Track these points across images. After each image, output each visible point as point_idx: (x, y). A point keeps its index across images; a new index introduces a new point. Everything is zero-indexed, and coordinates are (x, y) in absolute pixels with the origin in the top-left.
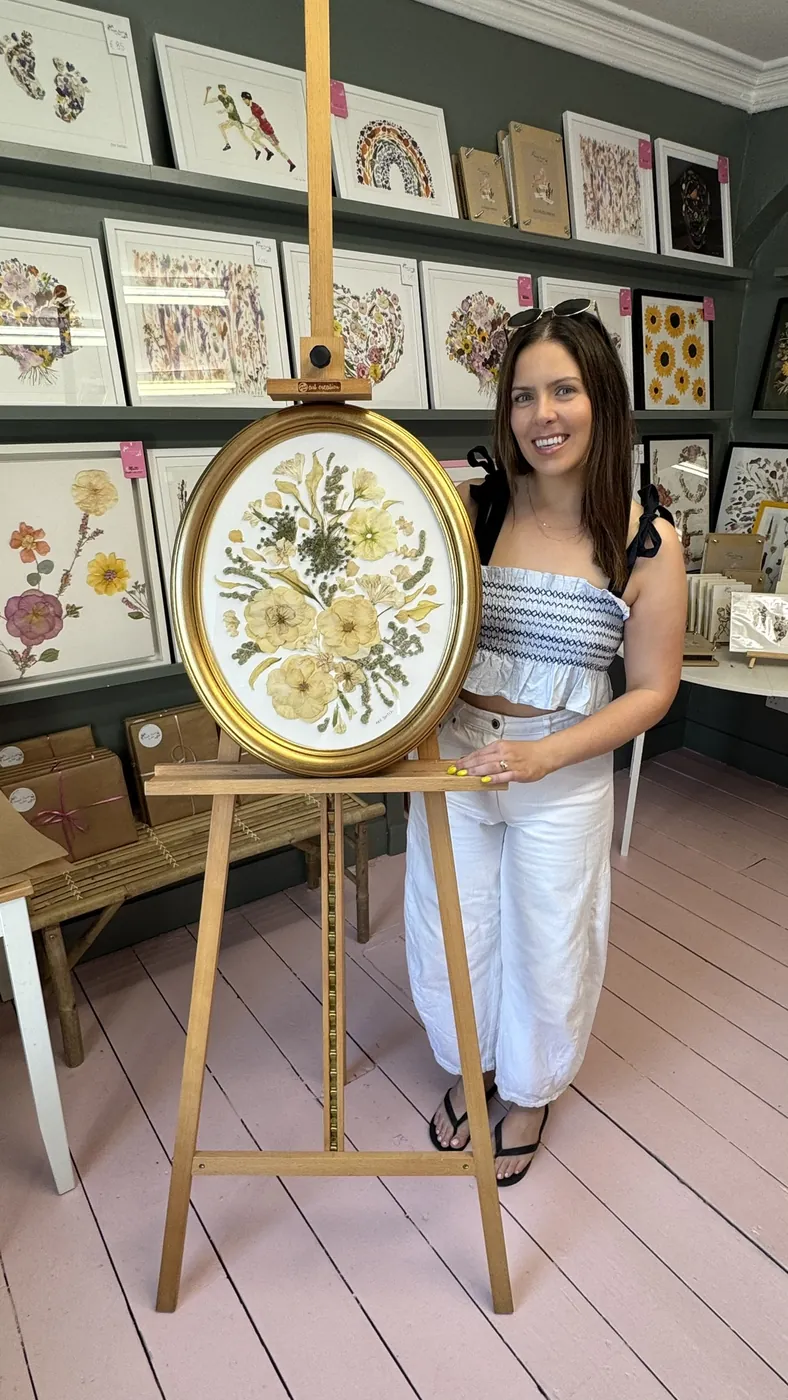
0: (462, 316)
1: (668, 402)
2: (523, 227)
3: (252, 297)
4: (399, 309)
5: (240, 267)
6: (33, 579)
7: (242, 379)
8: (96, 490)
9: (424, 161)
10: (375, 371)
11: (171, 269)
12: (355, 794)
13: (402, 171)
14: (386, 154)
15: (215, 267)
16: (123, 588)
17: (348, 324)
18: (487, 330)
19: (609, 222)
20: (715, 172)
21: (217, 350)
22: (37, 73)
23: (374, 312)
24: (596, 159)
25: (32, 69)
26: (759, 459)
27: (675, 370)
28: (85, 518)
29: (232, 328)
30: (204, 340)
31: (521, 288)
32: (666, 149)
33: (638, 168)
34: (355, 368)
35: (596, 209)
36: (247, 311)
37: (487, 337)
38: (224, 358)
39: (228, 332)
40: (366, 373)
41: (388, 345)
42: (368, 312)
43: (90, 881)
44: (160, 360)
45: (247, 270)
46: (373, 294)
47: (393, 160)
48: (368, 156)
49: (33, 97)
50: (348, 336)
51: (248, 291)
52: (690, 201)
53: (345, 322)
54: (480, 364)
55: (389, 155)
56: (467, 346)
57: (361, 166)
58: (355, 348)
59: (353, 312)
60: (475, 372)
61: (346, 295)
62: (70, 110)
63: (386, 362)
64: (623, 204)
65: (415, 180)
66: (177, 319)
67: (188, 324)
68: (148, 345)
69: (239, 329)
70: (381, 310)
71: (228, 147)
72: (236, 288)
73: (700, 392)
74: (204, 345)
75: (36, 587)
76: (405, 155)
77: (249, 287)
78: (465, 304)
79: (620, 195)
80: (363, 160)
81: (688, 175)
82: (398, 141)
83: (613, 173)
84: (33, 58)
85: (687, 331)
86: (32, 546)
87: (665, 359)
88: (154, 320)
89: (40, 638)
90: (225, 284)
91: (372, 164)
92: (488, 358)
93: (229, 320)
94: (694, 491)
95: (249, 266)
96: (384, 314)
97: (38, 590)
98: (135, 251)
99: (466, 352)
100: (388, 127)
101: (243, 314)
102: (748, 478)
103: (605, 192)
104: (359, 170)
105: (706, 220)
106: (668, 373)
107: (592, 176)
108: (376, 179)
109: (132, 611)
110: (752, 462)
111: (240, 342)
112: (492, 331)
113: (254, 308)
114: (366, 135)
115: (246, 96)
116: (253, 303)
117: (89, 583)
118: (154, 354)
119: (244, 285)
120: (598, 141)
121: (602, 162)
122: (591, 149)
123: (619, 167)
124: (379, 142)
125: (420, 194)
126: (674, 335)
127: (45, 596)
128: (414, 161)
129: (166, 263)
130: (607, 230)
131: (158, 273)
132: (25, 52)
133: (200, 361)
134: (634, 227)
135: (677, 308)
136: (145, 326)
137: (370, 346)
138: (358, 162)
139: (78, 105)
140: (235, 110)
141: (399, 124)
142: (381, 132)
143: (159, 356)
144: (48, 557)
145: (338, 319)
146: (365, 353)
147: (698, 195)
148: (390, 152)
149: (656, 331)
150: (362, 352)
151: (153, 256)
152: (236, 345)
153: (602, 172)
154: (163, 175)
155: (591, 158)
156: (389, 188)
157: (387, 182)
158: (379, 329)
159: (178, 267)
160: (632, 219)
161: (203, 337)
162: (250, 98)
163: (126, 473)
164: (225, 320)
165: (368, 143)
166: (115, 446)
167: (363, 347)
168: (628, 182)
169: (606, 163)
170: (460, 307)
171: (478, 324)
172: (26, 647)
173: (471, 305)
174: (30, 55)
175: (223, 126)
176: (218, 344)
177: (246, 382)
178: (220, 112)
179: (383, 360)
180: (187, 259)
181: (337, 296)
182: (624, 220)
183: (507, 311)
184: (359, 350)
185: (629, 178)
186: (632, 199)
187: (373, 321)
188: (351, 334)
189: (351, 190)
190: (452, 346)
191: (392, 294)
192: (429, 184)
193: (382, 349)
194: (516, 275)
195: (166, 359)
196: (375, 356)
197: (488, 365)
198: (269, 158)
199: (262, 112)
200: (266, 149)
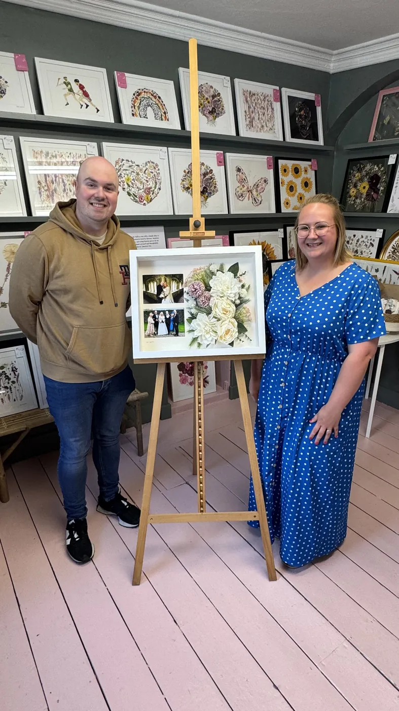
0: (188, 172)
1: (293, 209)
4: (159, 170)
5: (81, 155)
9: (164, 105)
10: (147, 198)
11: (49, 157)
13: (154, 110)
14: (145, 103)
15: (69, 155)
17: (134, 178)
19: (258, 127)
20: (313, 101)
21: (71, 191)
23: (147, 171)
24: (251, 100)
27: (298, 193)
28: (9, 265)
30: (65, 187)
31: (218, 158)
32: (287, 92)
33: (273, 102)
34: (137, 197)
35: (251, 122)
37: (201, 181)
40: (143, 199)
41: (154, 186)
42: (144, 172)
44: (45, 196)
45: (84, 156)
46: (146, 164)
47: (149, 105)
48: (137, 104)
50: (134, 182)
55: (148, 103)
56: (191, 185)
57: (133, 109)
58: (138, 188)
59: (137, 172)
61: (133, 164)
62: (0, 94)
64: (265, 119)
65: (159, 113)
66: (53, 179)
67: (57, 180)
68: (40, 189)
70: (150, 171)
71: (68, 104)
74: (65, 189)
76: (154, 103)
78: (190, 166)
79: (264, 115)
80: (134, 106)
82: (151, 97)
83: (260, 105)
85: (304, 175)
87: (292, 189)
88: (43, 180)
90: (74, 163)
91: (139, 108)
92: (202, 190)
95: (85, 155)
96: (151, 172)
98: (33, 150)
99: (191, 188)
100: (146, 91)
103: (256, 114)
104: (133, 111)
105: (309, 124)
106: (293, 195)
107: (249, 107)
108: (141, 114)
112: (204, 178)
114: (136, 95)
115: (76, 81)
118: (42, 193)
120: (252, 91)
121: (254, 100)
122: (248, 95)
123: (263, 102)
124: (142, 98)
125: (162, 120)
126: (296, 177)
128: (159, 105)
129: (47, 155)
130: (257, 131)
131: (44, 160)
133: (63, 196)
134: (271, 129)
135: (298, 165)
136: (38, 182)
137: (145, 187)
138: (132, 107)
139: (4, 92)
140: (71, 88)
141: (151, 89)
142: (143, 93)
143: (44, 194)
145: (129, 175)
146: (142, 190)
147: (304, 113)
149: (287, 176)
150: (141, 189)
151: (41, 152)
153: (254, 105)
154: (40, 118)
155: (248, 99)
156: (147, 118)
157: (146, 115)
158: (149, 179)
159: (53, 156)
160: (270, 125)
161: (64, 186)
162: (78, 82)
165: (137, 99)
166: (22, 233)
167: (142, 187)
168: (268, 109)
169: (256, 101)
170: (187, 167)
175: (65, 95)
176: (71, 189)
178: (64, 89)
179: (151, 193)
180: (57, 153)
181: (129, 165)
182: (266, 126)
183: (211, 168)
184: (139, 189)
185: (269, 107)
186: (270, 117)
187: (146, 176)
188: (136, 181)
189: (128, 120)
190: (184, 185)
191: (155, 163)
192: (167, 115)
193: (151, 188)
194: (216, 152)
195: (48, 195)
196: (148, 191)
197: (202, 194)
198: (87, 107)
199: (84, 88)
200: (86, 104)
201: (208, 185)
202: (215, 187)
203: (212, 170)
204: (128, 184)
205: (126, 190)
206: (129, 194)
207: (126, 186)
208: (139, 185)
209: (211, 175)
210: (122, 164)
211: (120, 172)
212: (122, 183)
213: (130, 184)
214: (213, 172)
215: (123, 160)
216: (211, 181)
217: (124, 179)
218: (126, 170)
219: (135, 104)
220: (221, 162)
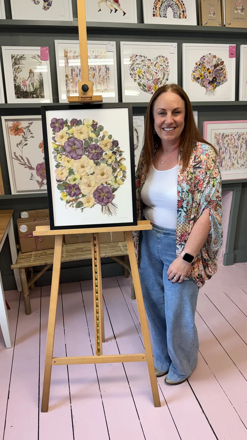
0: (200, 64)
2: (227, 26)
4: (168, 63)
5: (102, 52)
9: (184, 4)
10: (155, 88)
11: (76, 55)
13: (173, 10)
14: (166, 4)
15: (92, 53)
17: (145, 70)
18: (211, 69)
23: (157, 65)
29: (97, 74)
31: (230, 50)
34: (147, 86)
36: (103, 68)
37: (211, 72)
39: (95, 76)
40: (151, 88)
41: (162, 77)
42: (154, 65)
43: (38, 257)
45: (104, 53)
46: (157, 59)
47: (169, 6)
48: (158, 6)
49: (36, 4)
50: (144, 75)
53: (144, 69)
54: (207, 83)
55: (167, 4)
56: (201, 76)
57: (155, 10)
58: (147, 79)
59: (148, 66)
60: (204, 86)
61: (145, 59)
62: (47, 6)
65: (179, 12)
66: (77, 72)
67: (81, 73)
68: (66, 82)
69: (99, 75)
70: (160, 64)
76: (175, 3)
78: (202, 59)
80: (156, 8)
88: (69, 73)
91: (160, 8)
92: (211, 80)
93: (96, 72)
96: (161, 65)
98: (64, 50)
99: (201, 78)
101: (101, 69)
104: (154, 12)
108: (161, 14)
111: (100, 79)
112: (214, 69)
113: (106, 67)
118: (68, 85)
119: (103, 59)
125: (180, 18)
128: (179, 5)
129: (75, 53)
131: (72, 57)
136: (66, 75)
137: (154, 78)
138: (154, 9)
139: (50, 4)
143: (70, 85)
145: (141, 68)
146: (151, 81)
148: (168, 3)
151: (70, 51)
154: (76, 24)
156: (166, 17)
157: (166, 15)
158: (159, 71)
159: (79, 54)
164: (95, 72)
165: (159, 1)
167: (151, 78)
170: (199, 60)
171: (207, 67)
172: (42, 180)
173: (205, 59)
179: (159, 83)
181: (141, 60)
183: (222, 60)
184: (149, 80)
187: (156, 68)
188: (146, 74)
189: (150, 20)
190: (194, 76)
191: (165, 57)
192: (185, 13)
193: (159, 79)
194: (228, 45)
195: (72, 86)
196: (156, 82)
197: (211, 83)
198: (115, 12)
200: (115, 9)
201: (218, 75)
202: (225, 77)
203: (223, 62)
204: (139, 76)
205: (138, 81)
206: (139, 85)
207: (137, 78)
208: (148, 76)
209: (221, 66)
210: (136, 59)
211: (133, 66)
212: (134, 75)
213: (141, 76)
214: (224, 64)
215: (137, 56)
216: (221, 72)
217: (136, 72)
218: (139, 64)
220: (233, 54)
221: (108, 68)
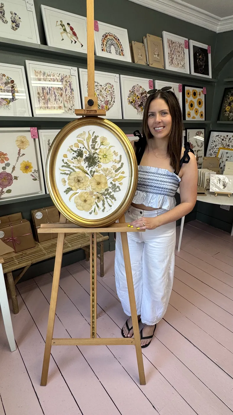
0: (132, 91)
1: (192, 118)
2: (150, 65)
3: (70, 85)
4: (114, 89)
5: (66, 76)
6: (4, 168)
7: (67, 109)
8: (23, 142)
9: (121, 45)
10: (106, 107)
11: (46, 76)
12: (100, 233)
13: (115, 48)
15: (59, 75)
16: (31, 171)
18: (139, 96)
20: (206, 50)
21: (59, 101)
22: (5, 16)
23: (106, 90)
25: (4, 14)
26: (219, 135)
27: (194, 109)
28: (20, 150)
29: (64, 93)
30: (55, 97)
31: (149, 83)
32: (193, 43)
33: (184, 48)
34: (101, 106)
35: (172, 60)
36: (68, 89)
37: (140, 98)
38: (61, 102)
39: (63, 95)
40: (104, 108)
41: (111, 99)
42: (104, 90)
43: (21, 259)
44: (42, 103)
45: (68, 77)
46: (106, 85)
47: (112, 45)
48: (105, 43)
49: (4, 23)
50: (98, 97)
51: (69, 83)
52: (200, 59)
53: (98, 93)
54: (138, 106)
56: (134, 100)
57: (103, 46)
58: (101, 100)
59: (100, 90)
60: (136, 108)
61: (98, 85)
62: (15, 27)
63: (110, 105)
64: (180, 59)
65: (119, 50)
66: (48, 91)
67: (51, 92)
68: (39, 98)
69: (66, 94)
70: (108, 89)
71: (63, 39)
72: (65, 82)
73: (202, 115)
74: (55, 99)
75: (5, 171)
76: (115, 43)
77: (69, 81)
78: (133, 88)
79: (179, 56)
80: (103, 44)
81: (199, 51)
82: (114, 39)
84: (4, 11)
85: (198, 97)
86: (4, 158)
87: (192, 105)
88: (41, 91)
89: (6, 186)
90: (62, 81)
91: (106, 46)
92: (140, 104)
93: (63, 91)
94: (200, 144)
95: (69, 75)
96: (110, 91)
97: (5, 172)
98: (35, 70)
99: (134, 102)
100: (111, 34)
101: (67, 90)
102: (216, 141)
103: (175, 56)
104: (102, 47)
105: (204, 64)
106: (193, 109)
107: (171, 51)
108: (107, 50)
109: (33, 178)
110: (217, 136)
111: (66, 98)
112: (141, 96)
113: (71, 88)
114: (104, 37)
115: (68, 24)
116: (70, 86)
117: (21, 170)
118: (40, 101)
119: (67, 81)
120: (173, 40)
121: (174, 47)
122: (170, 43)
123: (179, 48)
124: (108, 39)
125: (120, 55)
126: (194, 98)
127: (8, 174)
128: (119, 45)
129: (44, 74)
130: (175, 67)
131: (42, 77)
132: (2, 9)
133: (54, 104)
134: (183, 66)
135: (195, 90)
136: (38, 93)
137: (105, 100)
138: (102, 45)
139: (18, 26)
140: (65, 29)
141: (114, 34)
142: (109, 36)
143: (42, 102)
144: (8, 162)
145: (96, 91)
146: (104, 102)
147: (202, 57)
148: (111, 42)
149: (189, 97)
150: (103, 102)
151: (40, 72)
152: (65, 99)
153: (174, 49)
154: (43, 47)
155: (171, 45)
156: (111, 53)
157: (110, 51)
158: (108, 95)
159: (48, 75)
160: (182, 63)
162: (70, 25)
163: (32, 137)
164: (62, 91)
165: (105, 39)
166: (29, 129)
167: (103, 100)
168: (182, 53)
169: (175, 47)
171: (137, 94)
172: (2, 189)
173: (135, 88)
174: (3, 10)
175: (61, 33)
176: (60, 99)
177: (68, 110)
179: (109, 104)
180: (50, 73)
182: (180, 64)
185: (182, 51)
186: (183, 58)
187: (106, 92)
188: (100, 96)
189: (100, 53)
190: (129, 100)
191: (112, 84)
192: (123, 52)
193: (109, 101)
194: (148, 80)
195: (44, 103)
196: (107, 103)
197: (140, 106)
198: (75, 43)
199: (73, 29)
200: (74, 40)
201: (144, 101)
203: (146, 91)
208: (102, 98)
209: (145, 94)
216: (145, 98)
219: (104, 43)
220: (152, 86)
221: (73, 89)
